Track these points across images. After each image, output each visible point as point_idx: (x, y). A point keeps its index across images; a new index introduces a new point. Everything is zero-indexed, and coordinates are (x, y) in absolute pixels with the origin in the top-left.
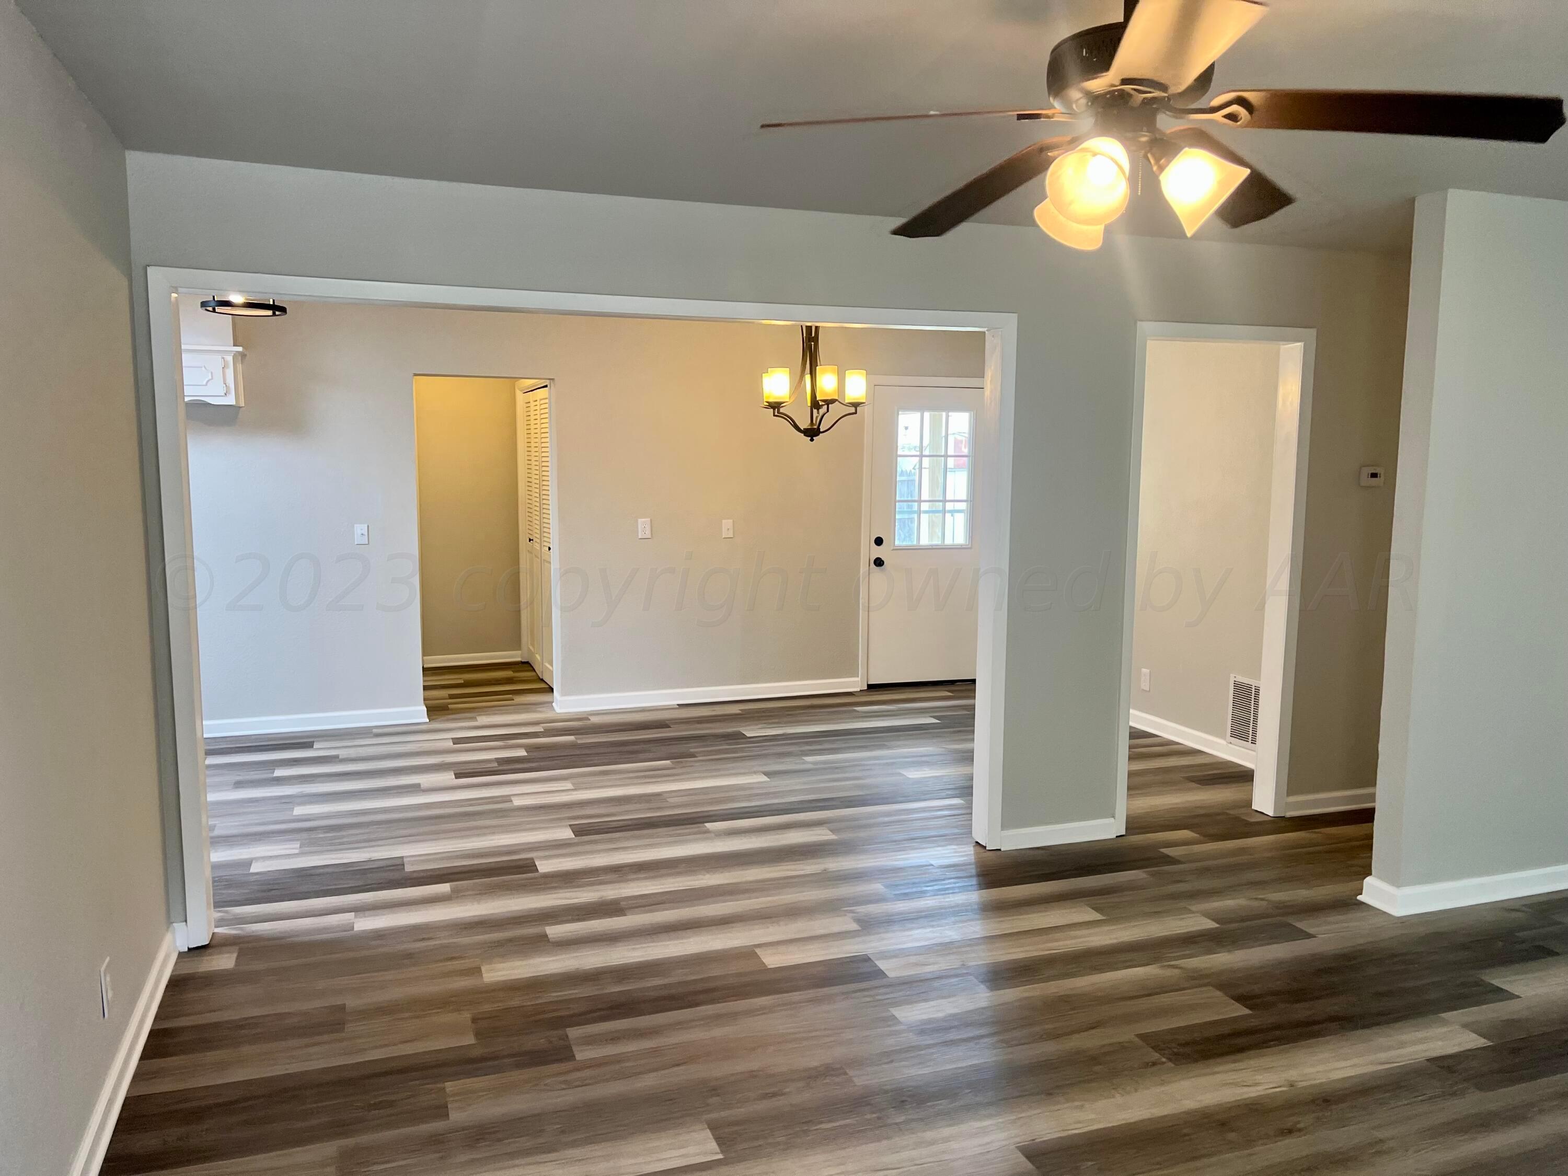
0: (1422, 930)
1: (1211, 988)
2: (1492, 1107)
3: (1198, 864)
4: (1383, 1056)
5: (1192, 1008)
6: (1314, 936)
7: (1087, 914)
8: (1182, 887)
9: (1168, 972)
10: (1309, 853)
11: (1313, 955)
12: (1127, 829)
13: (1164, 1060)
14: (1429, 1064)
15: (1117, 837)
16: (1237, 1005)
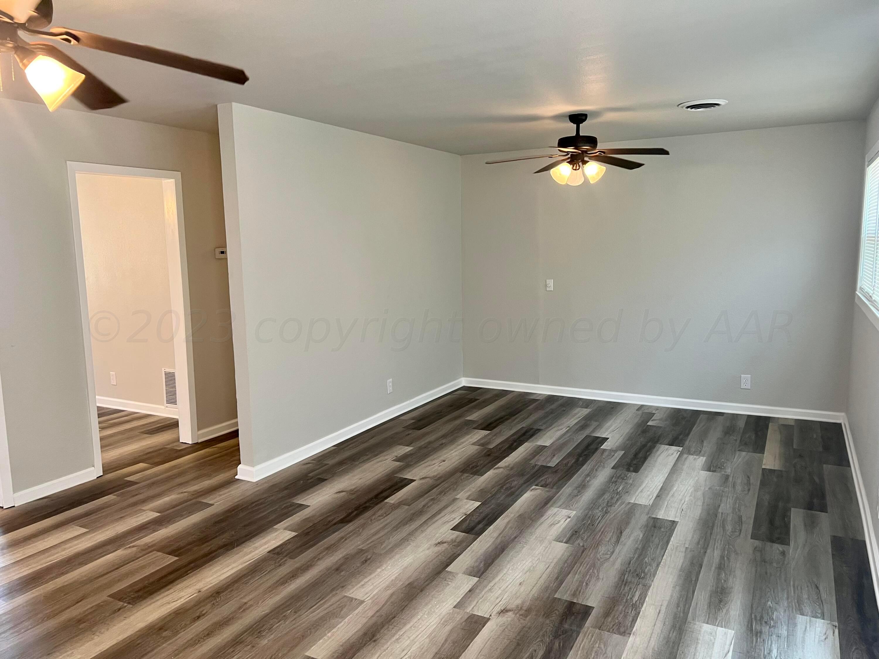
0: (266, 485)
1: (155, 552)
2: (298, 565)
3: (148, 482)
4: (247, 558)
5: (143, 567)
6: (213, 505)
7: (77, 530)
8: (141, 497)
9: (129, 551)
10: (209, 460)
11: (211, 516)
12: (103, 472)
13: (126, 604)
14: (268, 554)
15: (97, 478)
16: (171, 556)
